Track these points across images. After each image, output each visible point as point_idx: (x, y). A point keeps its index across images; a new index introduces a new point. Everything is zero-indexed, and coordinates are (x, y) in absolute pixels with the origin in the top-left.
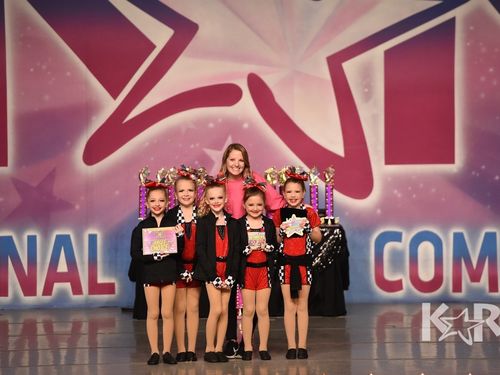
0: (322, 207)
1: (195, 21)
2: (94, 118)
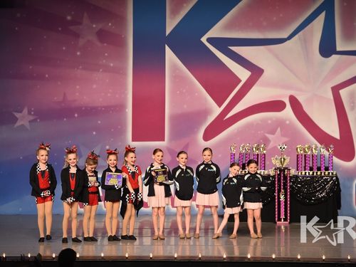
2: (209, 117)
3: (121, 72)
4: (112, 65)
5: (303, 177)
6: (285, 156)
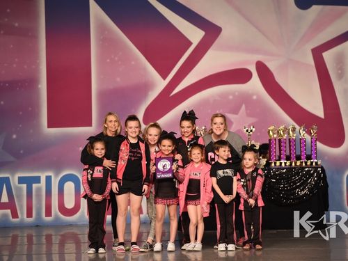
0: (309, 153)
1: (219, 25)
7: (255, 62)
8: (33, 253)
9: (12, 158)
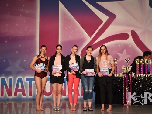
1: (115, 14)
2: (84, 43)
3: (33, 16)
4: (27, 12)
5: (140, 78)
6: (129, 66)
7: (131, 31)
8: (32, 111)
9: (23, 70)
